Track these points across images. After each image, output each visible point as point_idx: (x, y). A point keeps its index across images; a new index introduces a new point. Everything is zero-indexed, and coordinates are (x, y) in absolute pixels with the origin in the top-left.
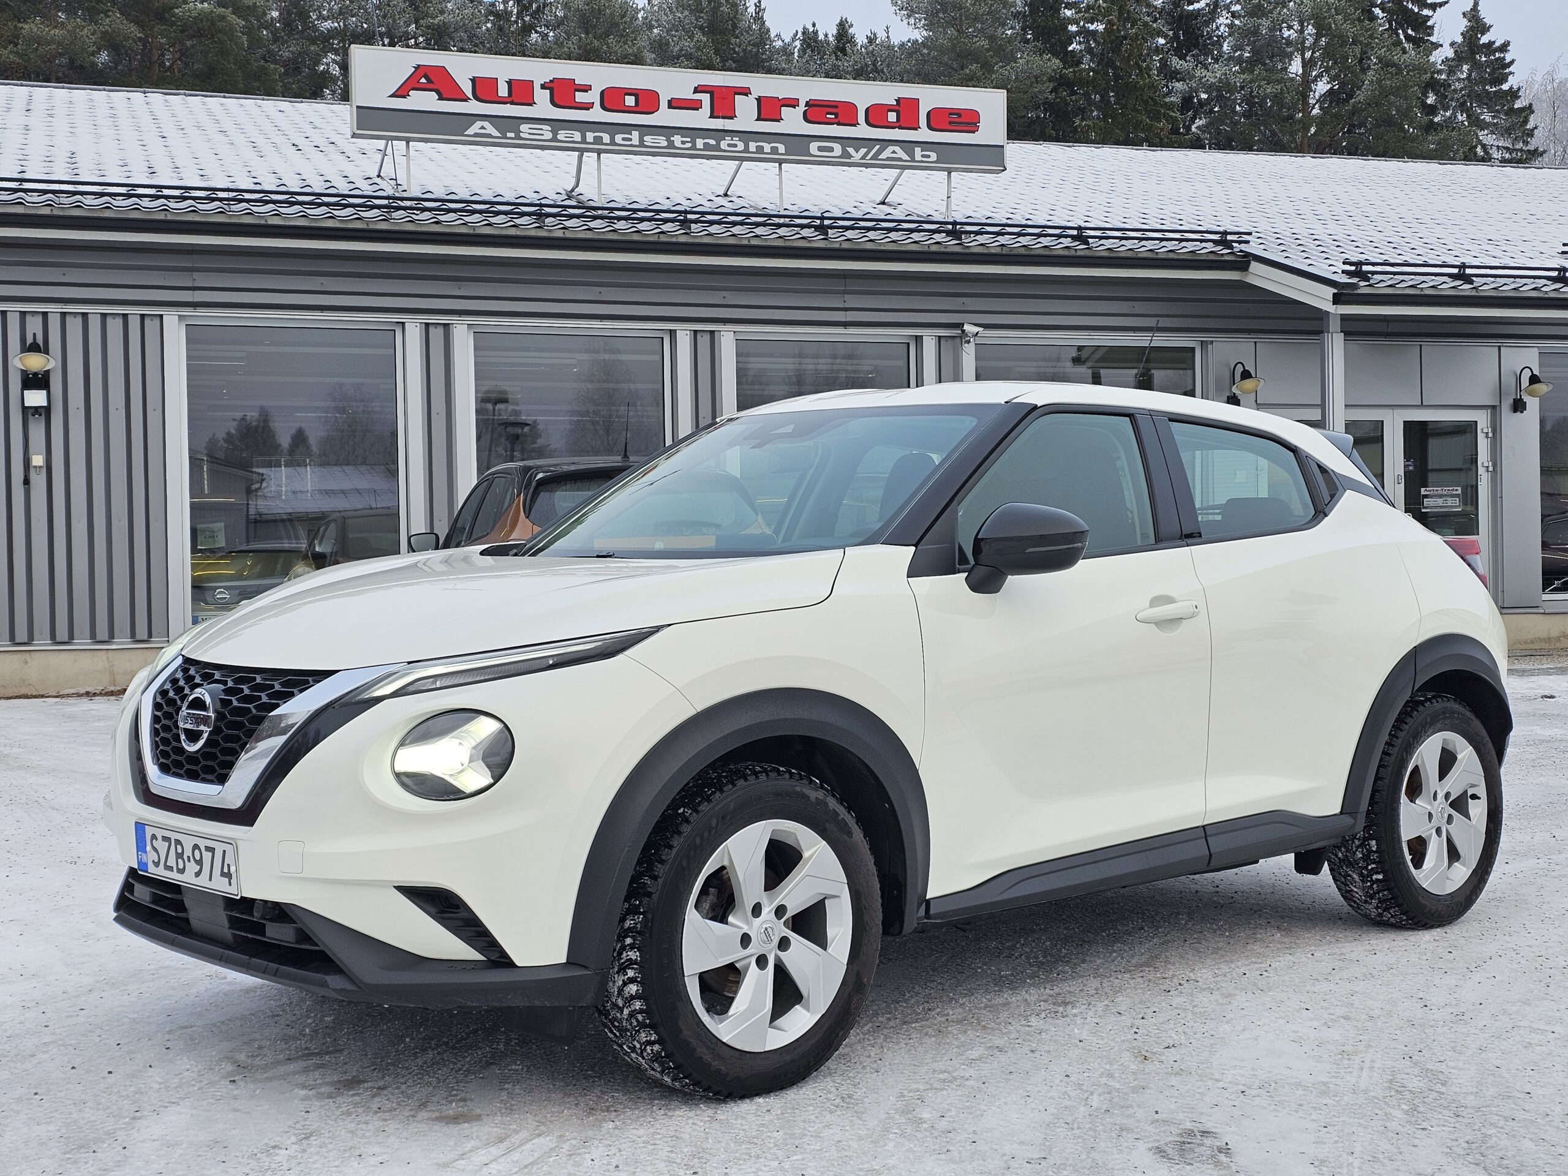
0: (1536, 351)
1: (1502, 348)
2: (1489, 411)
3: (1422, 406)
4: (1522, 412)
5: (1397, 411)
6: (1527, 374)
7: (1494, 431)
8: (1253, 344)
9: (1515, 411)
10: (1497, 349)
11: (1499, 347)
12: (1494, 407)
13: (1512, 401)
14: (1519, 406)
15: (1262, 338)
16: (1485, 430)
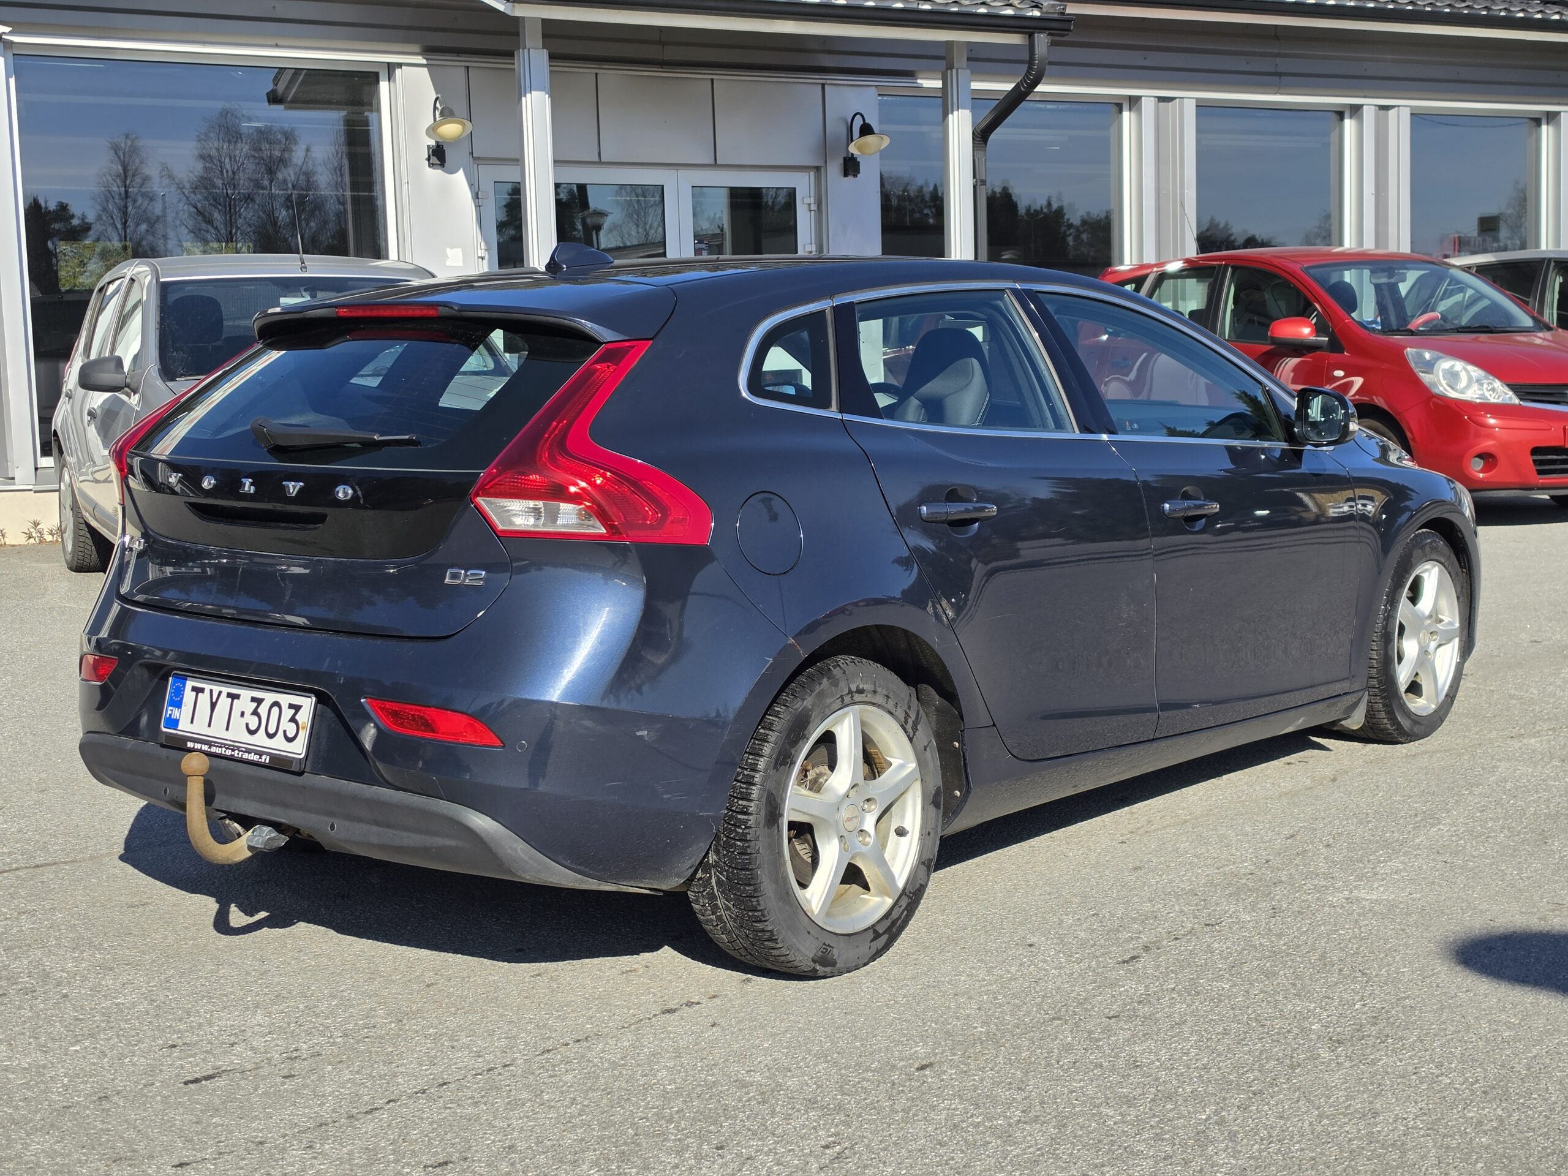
0: (873, 91)
1: (826, 87)
2: (812, 174)
3: (715, 165)
4: (855, 176)
5: (683, 173)
6: (858, 123)
7: (819, 204)
8: (463, 71)
9: (846, 175)
10: (820, 86)
11: (823, 86)
12: (818, 169)
13: (842, 161)
14: (851, 166)
15: (475, 62)
16: (807, 201)
